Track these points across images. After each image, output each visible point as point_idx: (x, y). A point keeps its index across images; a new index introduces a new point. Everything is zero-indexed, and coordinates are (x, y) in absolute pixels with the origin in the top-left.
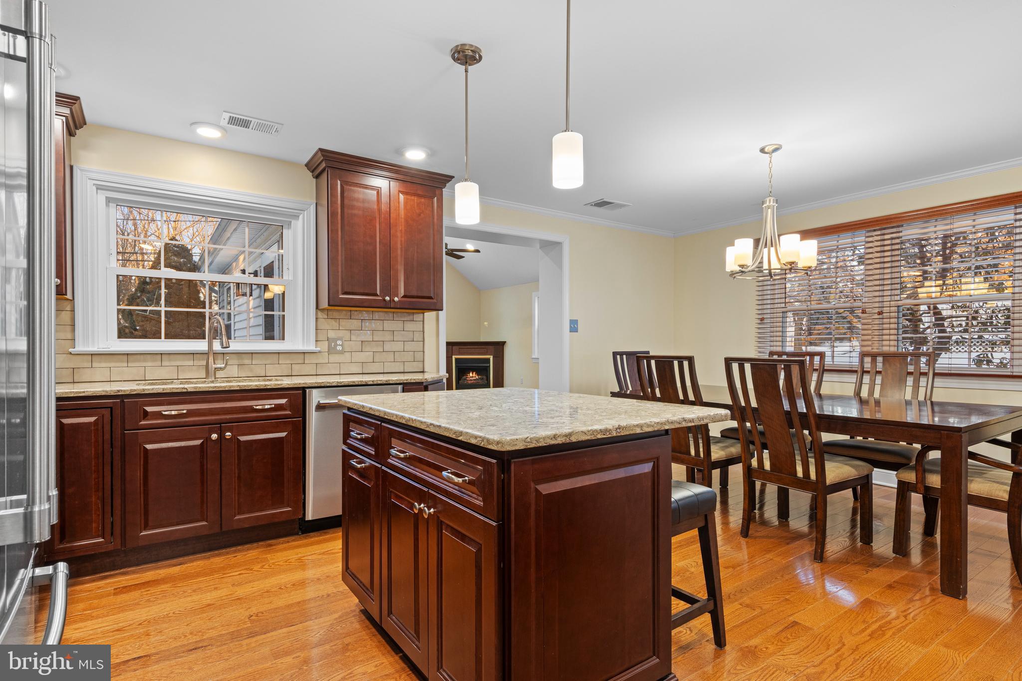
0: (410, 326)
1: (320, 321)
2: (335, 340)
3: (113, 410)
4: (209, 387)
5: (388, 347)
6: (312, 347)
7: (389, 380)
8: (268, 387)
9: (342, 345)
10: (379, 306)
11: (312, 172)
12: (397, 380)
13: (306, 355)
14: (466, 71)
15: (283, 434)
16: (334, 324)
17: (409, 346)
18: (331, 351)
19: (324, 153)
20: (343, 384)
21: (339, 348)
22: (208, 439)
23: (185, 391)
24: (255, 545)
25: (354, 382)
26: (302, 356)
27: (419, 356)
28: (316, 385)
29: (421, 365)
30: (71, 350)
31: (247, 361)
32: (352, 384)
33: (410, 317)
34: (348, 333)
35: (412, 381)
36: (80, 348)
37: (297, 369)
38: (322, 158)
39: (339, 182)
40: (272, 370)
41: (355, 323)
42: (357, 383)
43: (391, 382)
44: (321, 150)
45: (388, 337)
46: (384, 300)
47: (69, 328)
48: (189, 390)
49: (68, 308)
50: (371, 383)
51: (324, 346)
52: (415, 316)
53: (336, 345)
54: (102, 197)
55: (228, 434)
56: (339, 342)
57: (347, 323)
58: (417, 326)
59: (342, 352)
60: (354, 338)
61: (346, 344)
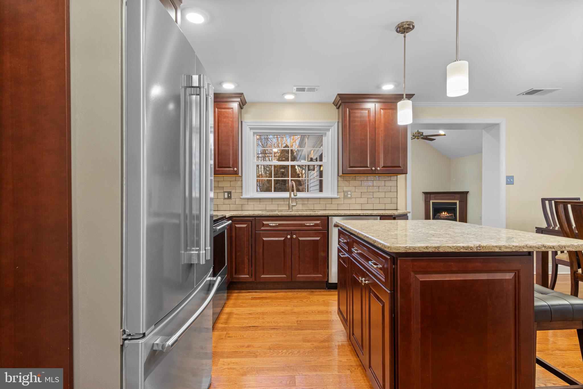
0: (389, 183)
1: (340, 182)
2: (347, 192)
3: (252, 222)
5: (375, 195)
6: (335, 196)
7: (372, 214)
8: (312, 215)
9: (351, 195)
10: (369, 173)
11: (336, 106)
12: (377, 214)
13: (333, 199)
14: (405, 37)
15: (318, 238)
16: (346, 183)
17: (388, 195)
18: (345, 197)
19: (340, 96)
20: (347, 215)
21: (349, 196)
22: (286, 238)
23: (278, 215)
24: (306, 290)
25: (353, 214)
26: (330, 200)
27: (394, 200)
28: (334, 215)
29: (395, 205)
30: (241, 197)
31: (306, 203)
32: (352, 215)
33: (389, 178)
34: (354, 188)
35: (386, 214)
36: (244, 196)
37: (328, 207)
38: (339, 98)
39: (348, 109)
40: (317, 207)
41: (357, 183)
42: (354, 215)
43: (373, 215)
44: (338, 94)
45: (376, 190)
46: (372, 169)
47: (240, 188)
48: (279, 215)
49: (240, 180)
50: (362, 215)
51: (342, 195)
52: (392, 177)
53: (348, 194)
54: (252, 133)
55: (294, 236)
56: (349, 193)
57: (353, 183)
58: (393, 183)
59: (350, 198)
60: (357, 190)
61: (353, 193)
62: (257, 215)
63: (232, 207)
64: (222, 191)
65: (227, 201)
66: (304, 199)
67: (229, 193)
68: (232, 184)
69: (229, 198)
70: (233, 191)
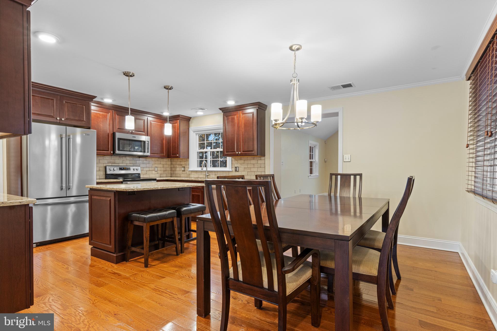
0: (260, 162)
1: (233, 161)
5: (252, 170)
6: (231, 170)
9: (238, 169)
13: (229, 172)
16: (236, 162)
17: (259, 170)
18: (236, 171)
30: (188, 170)
33: (260, 159)
34: (240, 165)
36: (190, 169)
41: (242, 161)
45: (252, 166)
46: (236, 153)
47: (189, 165)
49: (188, 160)
51: (234, 169)
52: (262, 158)
53: (237, 169)
56: (238, 168)
57: (240, 162)
58: (263, 162)
59: (238, 171)
60: (242, 166)
61: (239, 168)
63: (186, 175)
64: (181, 167)
65: (184, 172)
66: (216, 172)
67: (184, 167)
68: (186, 162)
69: (184, 171)
70: (186, 167)
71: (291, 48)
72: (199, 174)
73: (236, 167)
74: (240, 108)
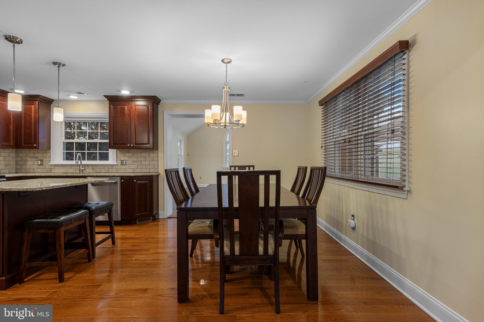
0: (152, 155)
1: (118, 154)
2: (123, 161)
4: (57, 175)
5: (143, 163)
6: (115, 163)
9: (125, 162)
12: (118, 175)
16: (123, 155)
17: (152, 163)
18: (122, 164)
21: (125, 163)
26: (112, 166)
27: (156, 167)
29: (157, 170)
30: (49, 164)
31: (95, 168)
33: (152, 152)
34: (128, 158)
35: (124, 176)
36: (52, 163)
37: (110, 171)
41: (131, 154)
42: (103, 176)
43: (115, 176)
45: (143, 159)
46: (128, 146)
47: (49, 157)
50: (108, 176)
51: (119, 163)
52: (154, 151)
53: (123, 162)
56: (125, 161)
57: (127, 154)
58: (155, 155)
59: (126, 165)
60: (130, 160)
61: (127, 162)
62: (37, 176)
63: (44, 170)
64: (37, 160)
65: (40, 167)
66: (94, 166)
67: (42, 161)
68: (44, 154)
69: (42, 165)
70: (44, 160)
71: (223, 61)
72: (68, 168)
73: (122, 161)
74: (132, 99)
